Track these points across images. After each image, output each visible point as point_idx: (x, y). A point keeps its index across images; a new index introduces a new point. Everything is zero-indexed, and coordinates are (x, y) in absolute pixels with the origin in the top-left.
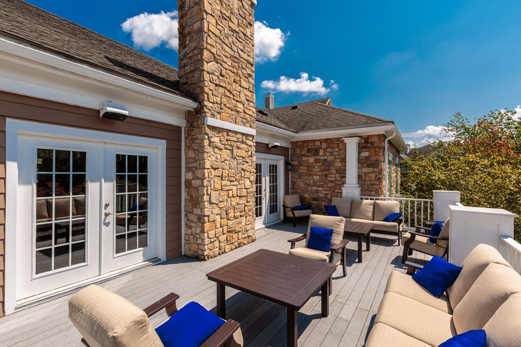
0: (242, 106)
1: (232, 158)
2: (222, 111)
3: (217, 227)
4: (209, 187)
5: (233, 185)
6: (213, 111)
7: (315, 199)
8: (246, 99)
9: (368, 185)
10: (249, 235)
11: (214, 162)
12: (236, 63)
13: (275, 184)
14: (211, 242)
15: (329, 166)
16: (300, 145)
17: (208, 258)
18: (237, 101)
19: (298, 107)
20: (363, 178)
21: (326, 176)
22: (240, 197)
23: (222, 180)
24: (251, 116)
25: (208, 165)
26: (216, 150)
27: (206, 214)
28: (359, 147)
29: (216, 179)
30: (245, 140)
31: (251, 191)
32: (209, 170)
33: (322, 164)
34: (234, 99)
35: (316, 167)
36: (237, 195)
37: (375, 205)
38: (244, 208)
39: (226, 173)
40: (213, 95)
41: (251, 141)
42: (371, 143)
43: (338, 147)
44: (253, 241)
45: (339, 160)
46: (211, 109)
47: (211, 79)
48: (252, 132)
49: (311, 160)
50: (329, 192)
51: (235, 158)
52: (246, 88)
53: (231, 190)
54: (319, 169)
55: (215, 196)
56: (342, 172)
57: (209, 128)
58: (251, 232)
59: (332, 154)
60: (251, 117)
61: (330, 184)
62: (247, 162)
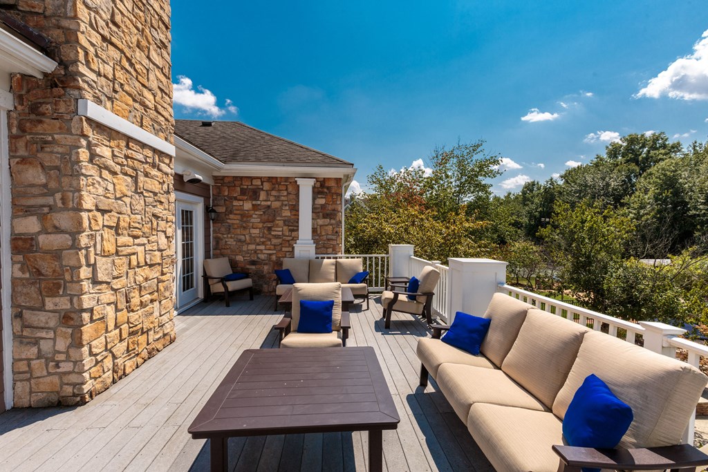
0: (151, 97)
1: (136, 192)
2: (117, 96)
3: (109, 329)
4: (92, 249)
5: (139, 245)
6: (97, 91)
7: (253, 263)
8: (159, 87)
9: (325, 241)
10: (166, 332)
11: (102, 197)
12: (141, 11)
13: (189, 242)
14: (97, 362)
15: (274, 216)
16: (229, 182)
17: (91, 397)
18: (143, 85)
19: (213, 124)
20: (319, 232)
21: (269, 229)
22: (151, 266)
23: (118, 234)
24: (167, 120)
25: (88, 203)
26: (105, 173)
27: (86, 306)
28: (313, 192)
29: (108, 234)
30: (157, 161)
31: (167, 254)
32: (90, 214)
33: (264, 212)
34: (137, 79)
35: (254, 216)
36: (146, 262)
37: (337, 265)
38: (157, 285)
39: (125, 221)
40: (97, 56)
41: (166, 164)
42: (328, 188)
43: (287, 190)
44: (172, 341)
45: (287, 208)
46: (94, 85)
47: (94, 22)
48: (170, 149)
49: (248, 206)
50: (274, 252)
51: (142, 193)
52: (158, 67)
53: (134, 254)
54: (259, 220)
55: (104, 267)
56: (293, 225)
57: (91, 125)
58: (168, 327)
59: (277, 198)
60: (167, 123)
61: (275, 241)
62: (161, 203)
